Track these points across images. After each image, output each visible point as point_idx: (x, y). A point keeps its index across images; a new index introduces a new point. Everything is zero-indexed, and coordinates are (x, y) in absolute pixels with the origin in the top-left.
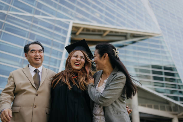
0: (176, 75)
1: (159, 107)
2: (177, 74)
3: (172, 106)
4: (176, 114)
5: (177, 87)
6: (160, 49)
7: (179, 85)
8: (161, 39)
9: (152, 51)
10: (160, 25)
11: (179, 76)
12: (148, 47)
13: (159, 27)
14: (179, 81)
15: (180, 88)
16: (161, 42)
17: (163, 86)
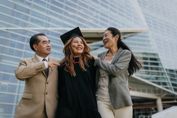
0: (159, 64)
1: (146, 91)
2: (161, 63)
3: (157, 89)
4: (160, 96)
5: (161, 74)
6: (146, 43)
7: (162, 73)
8: (148, 35)
9: (140, 45)
10: (147, 21)
11: (162, 65)
12: (136, 42)
13: (145, 24)
14: (162, 69)
15: (162, 75)
16: (147, 37)
17: (149, 74)
